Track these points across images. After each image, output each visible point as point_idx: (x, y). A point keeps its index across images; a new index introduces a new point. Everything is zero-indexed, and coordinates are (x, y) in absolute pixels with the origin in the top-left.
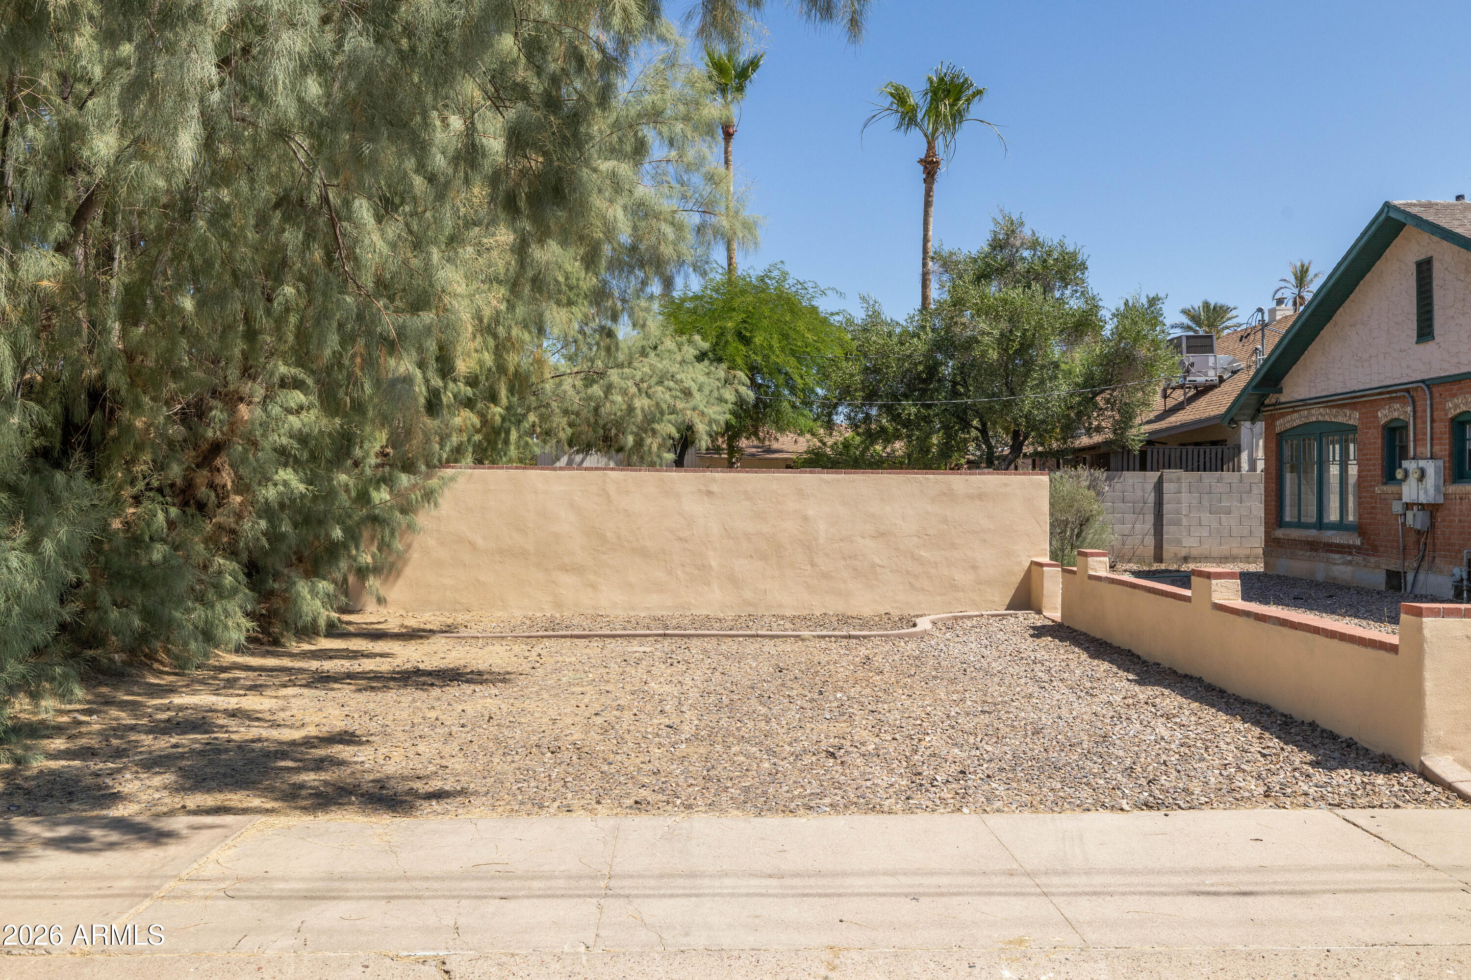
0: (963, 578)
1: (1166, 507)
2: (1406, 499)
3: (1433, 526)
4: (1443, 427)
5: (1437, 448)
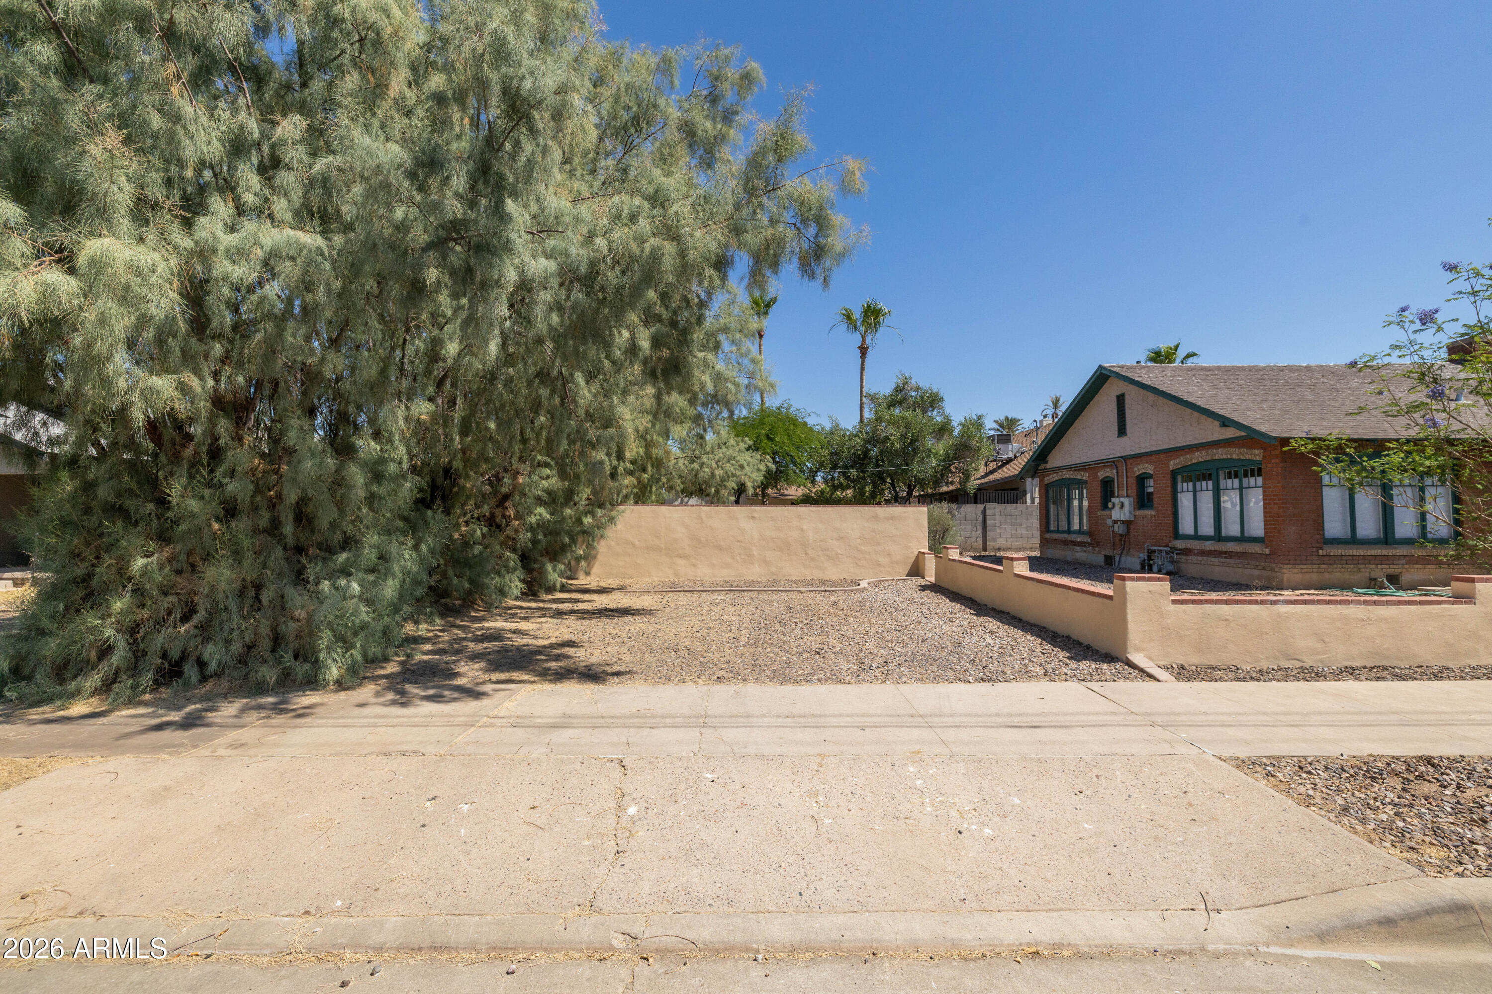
0: (883, 560)
1: (988, 523)
2: (1114, 518)
3: (1128, 532)
4: (1132, 481)
5: (1129, 492)
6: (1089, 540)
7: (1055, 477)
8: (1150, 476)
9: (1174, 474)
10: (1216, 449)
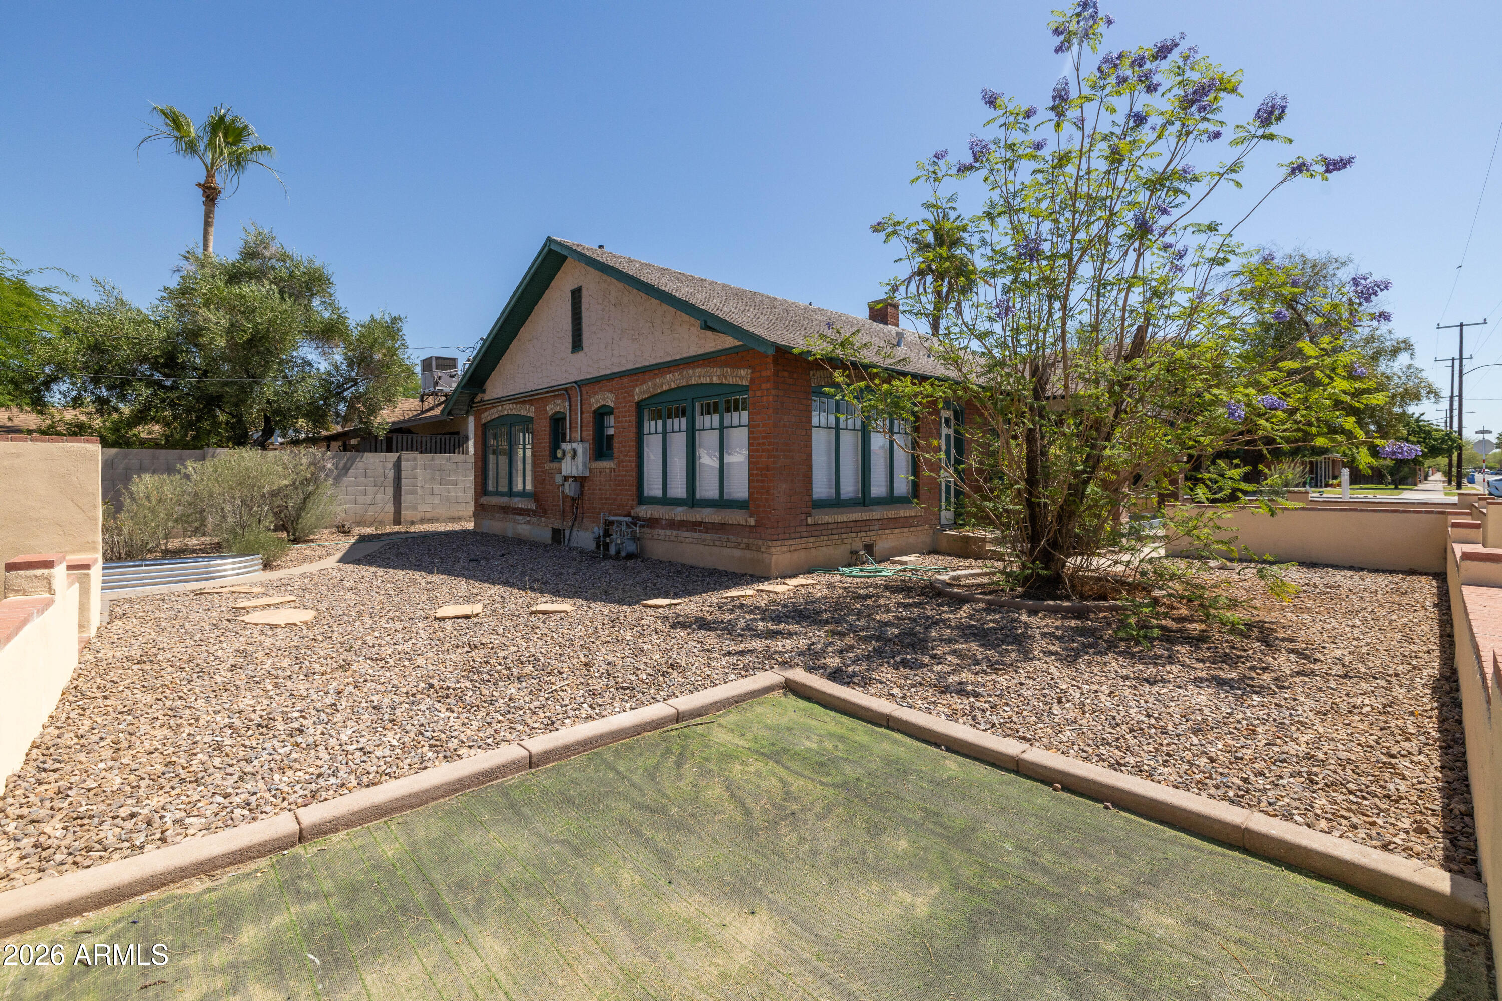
2: (564, 473)
3: (582, 493)
4: (589, 418)
5: (584, 434)
6: (534, 507)
7: (494, 414)
8: (609, 411)
9: (640, 406)
10: (694, 368)
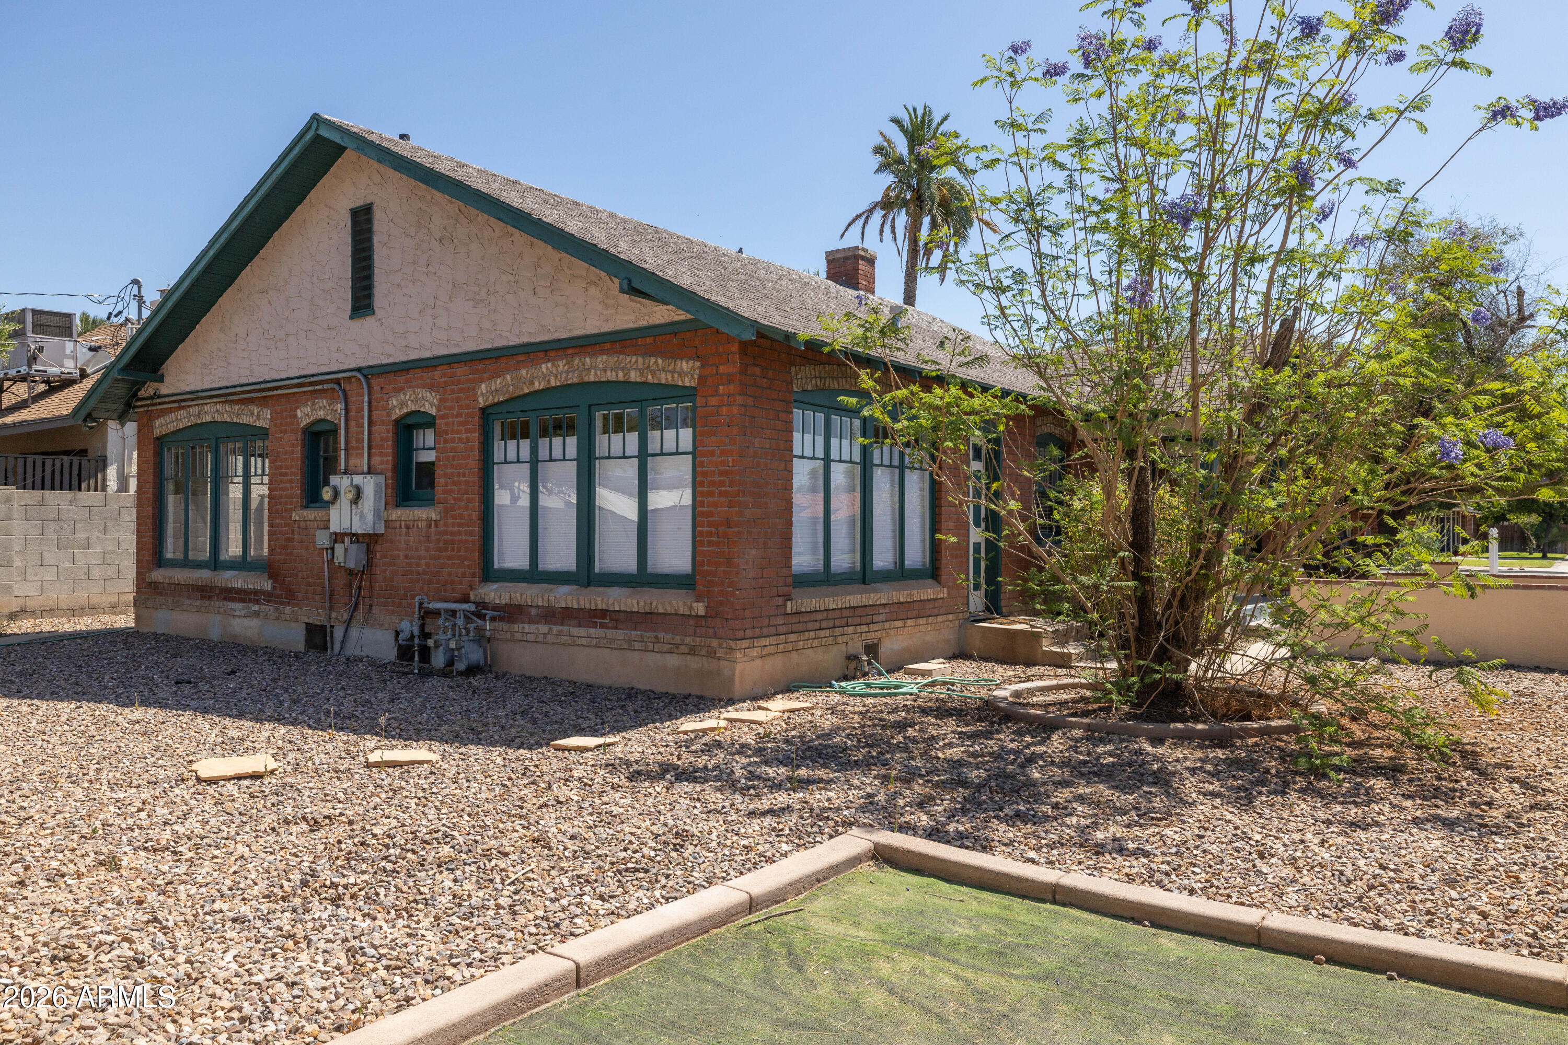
2: (335, 527)
3: (369, 563)
4: (384, 432)
5: (376, 460)
6: (268, 586)
7: (182, 419)
8: (429, 422)
9: (486, 414)
10: (593, 355)
